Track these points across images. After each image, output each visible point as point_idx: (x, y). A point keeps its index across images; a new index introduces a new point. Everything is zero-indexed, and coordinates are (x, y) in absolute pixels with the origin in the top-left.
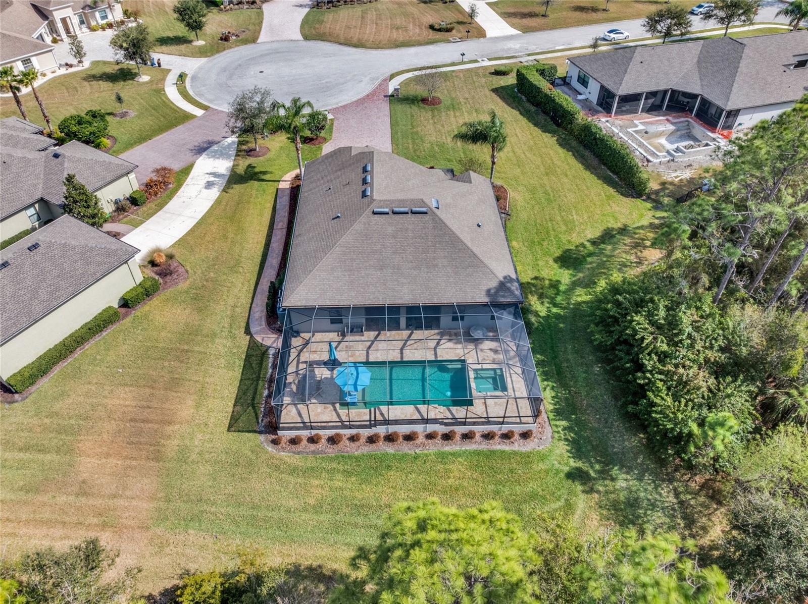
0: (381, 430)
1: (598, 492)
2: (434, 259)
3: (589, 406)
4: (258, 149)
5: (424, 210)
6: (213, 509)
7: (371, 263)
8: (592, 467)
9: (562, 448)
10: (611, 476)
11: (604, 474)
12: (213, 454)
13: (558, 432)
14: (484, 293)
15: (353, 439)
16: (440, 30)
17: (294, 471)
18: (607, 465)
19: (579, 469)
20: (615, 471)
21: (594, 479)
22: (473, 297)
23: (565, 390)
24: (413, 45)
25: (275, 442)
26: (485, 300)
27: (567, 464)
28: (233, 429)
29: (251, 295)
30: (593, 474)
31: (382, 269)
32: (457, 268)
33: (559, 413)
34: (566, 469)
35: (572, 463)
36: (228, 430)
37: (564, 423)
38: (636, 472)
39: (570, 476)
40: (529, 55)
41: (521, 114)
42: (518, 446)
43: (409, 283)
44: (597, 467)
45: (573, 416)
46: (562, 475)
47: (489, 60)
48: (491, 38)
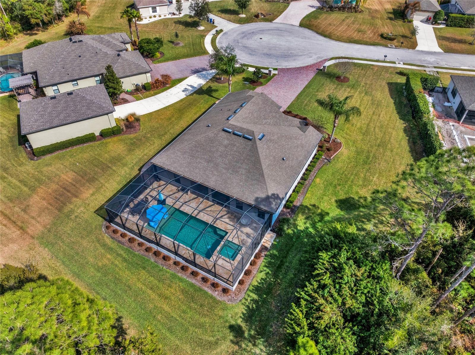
0: (154, 247)
1: (240, 346)
2: (240, 167)
3: (279, 295)
4: (222, 79)
5: (251, 137)
6: (61, 244)
7: (205, 157)
8: (249, 331)
9: (241, 310)
10: (255, 342)
11: (253, 339)
12: (80, 220)
13: (247, 300)
14: (254, 198)
15: (140, 244)
16: (385, 38)
17: (104, 245)
18: (259, 335)
19: (240, 327)
20: (260, 341)
21: (245, 338)
22: (247, 198)
23: (274, 279)
24: (361, 44)
25: (107, 228)
26: (253, 203)
27: (236, 320)
28: (96, 212)
29: (156, 152)
30: (246, 335)
31: (208, 162)
32: (249, 178)
33: (257, 290)
34: (233, 322)
35: (240, 321)
36: (95, 212)
37: (255, 297)
38: (271, 349)
39: (232, 328)
40: (435, 67)
41: (394, 103)
42: (216, 294)
43: (218, 175)
44: (253, 332)
45: (265, 296)
46: (227, 324)
47: (404, 64)
48: (418, 51)
